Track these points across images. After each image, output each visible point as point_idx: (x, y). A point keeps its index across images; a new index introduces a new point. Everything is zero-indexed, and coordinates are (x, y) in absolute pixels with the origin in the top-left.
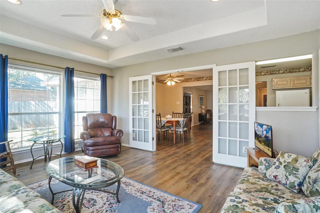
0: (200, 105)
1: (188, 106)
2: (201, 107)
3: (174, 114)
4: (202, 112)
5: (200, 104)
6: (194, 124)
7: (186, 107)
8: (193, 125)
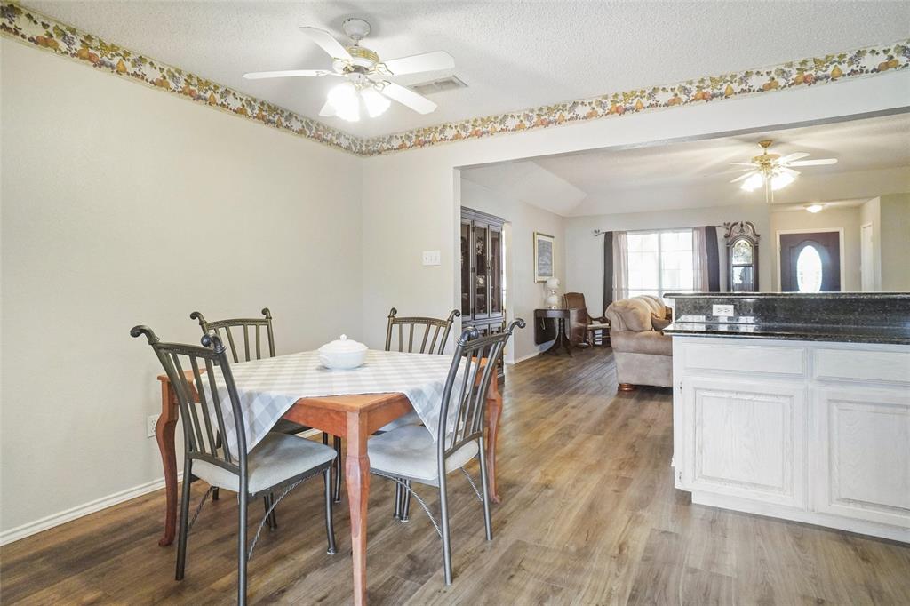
0: (539, 275)
1: (489, 278)
2: (545, 282)
3: (396, 327)
4: (545, 302)
5: (540, 269)
6: (515, 359)
7: (481, 281)
8: (513, 362)
